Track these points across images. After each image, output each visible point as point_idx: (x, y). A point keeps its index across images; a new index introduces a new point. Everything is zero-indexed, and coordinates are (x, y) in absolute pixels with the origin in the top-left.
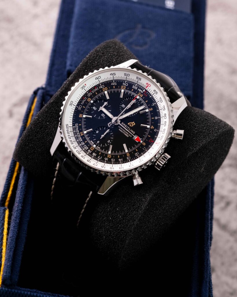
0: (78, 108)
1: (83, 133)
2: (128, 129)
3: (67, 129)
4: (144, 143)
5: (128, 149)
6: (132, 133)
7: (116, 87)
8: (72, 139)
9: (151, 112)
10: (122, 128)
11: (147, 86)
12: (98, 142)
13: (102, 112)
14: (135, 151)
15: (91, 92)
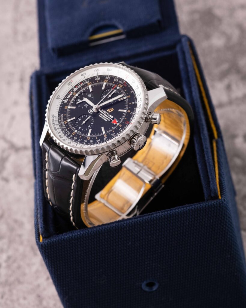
0: (64, 101)
1: (67, 121)
2: (107, 115)
3: (53, 119)
4: (121, 125)
5: (106, 131)
6: (111, 118)
7: (99, 81)
8: (56, 126)
9: (129, 99)
10: (101, 114)
11: (127, 78)
12: (80, 128)
13: (85, 102)
14: (112, 132)
15: (77, 88)
